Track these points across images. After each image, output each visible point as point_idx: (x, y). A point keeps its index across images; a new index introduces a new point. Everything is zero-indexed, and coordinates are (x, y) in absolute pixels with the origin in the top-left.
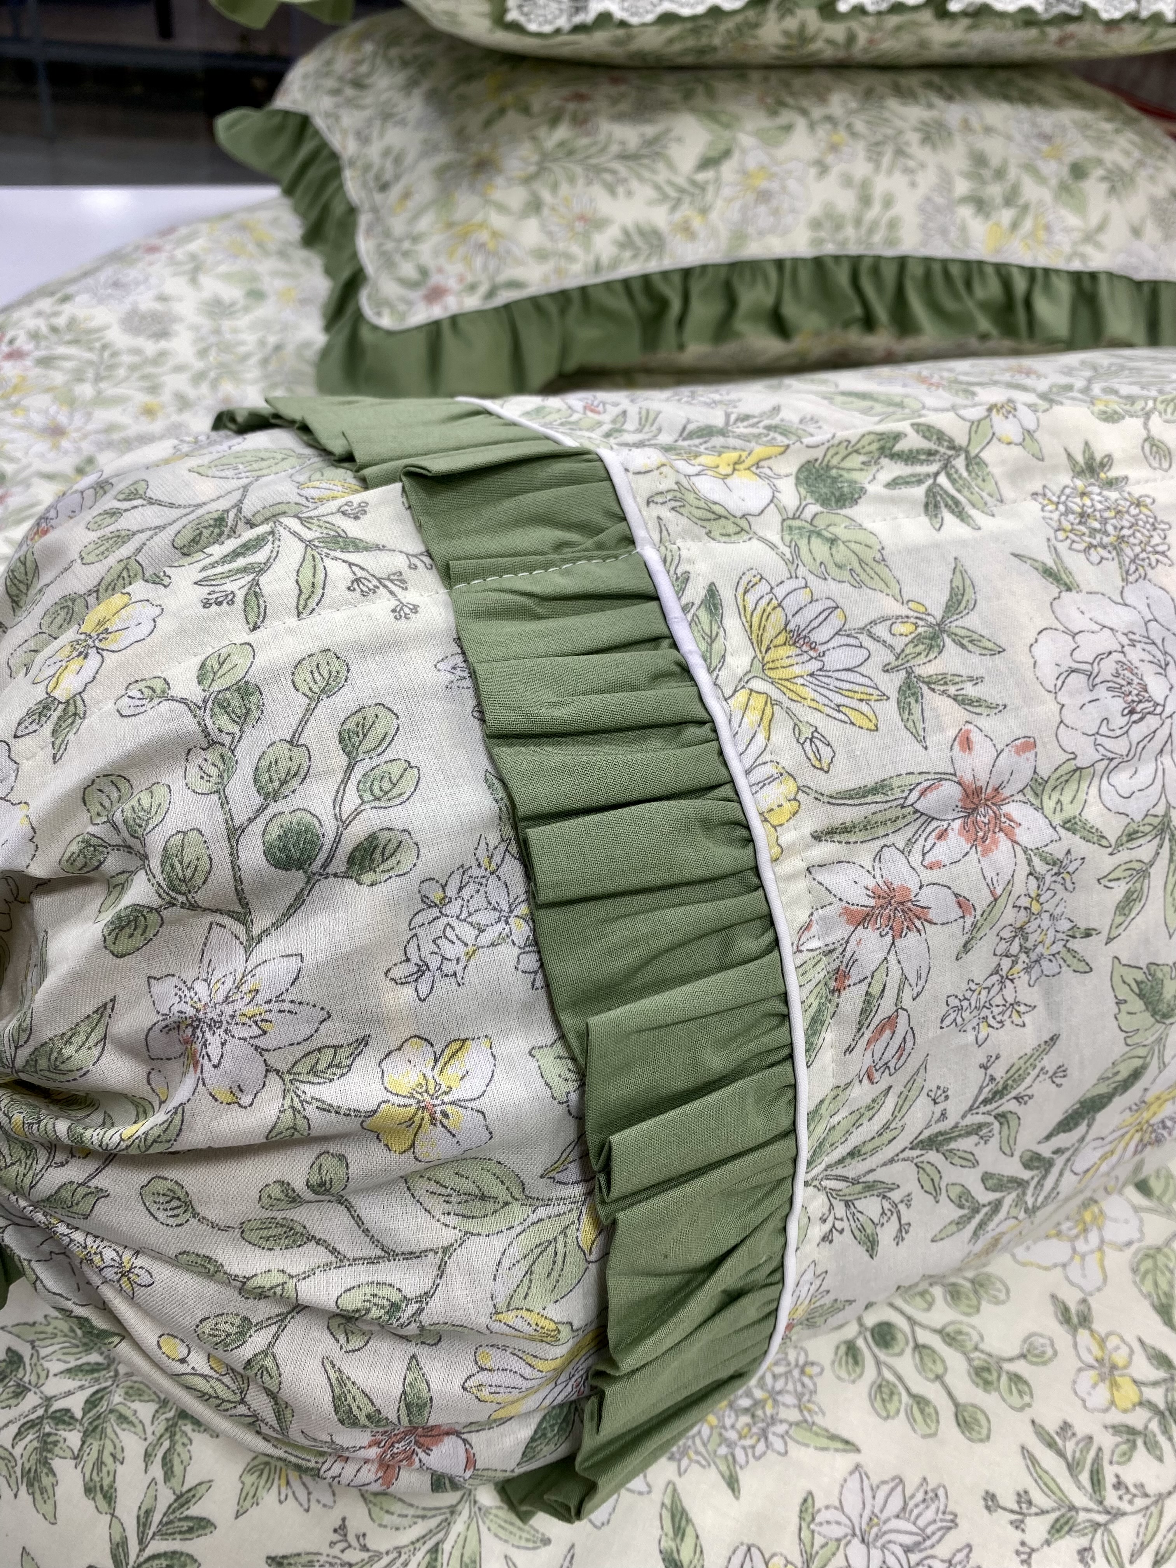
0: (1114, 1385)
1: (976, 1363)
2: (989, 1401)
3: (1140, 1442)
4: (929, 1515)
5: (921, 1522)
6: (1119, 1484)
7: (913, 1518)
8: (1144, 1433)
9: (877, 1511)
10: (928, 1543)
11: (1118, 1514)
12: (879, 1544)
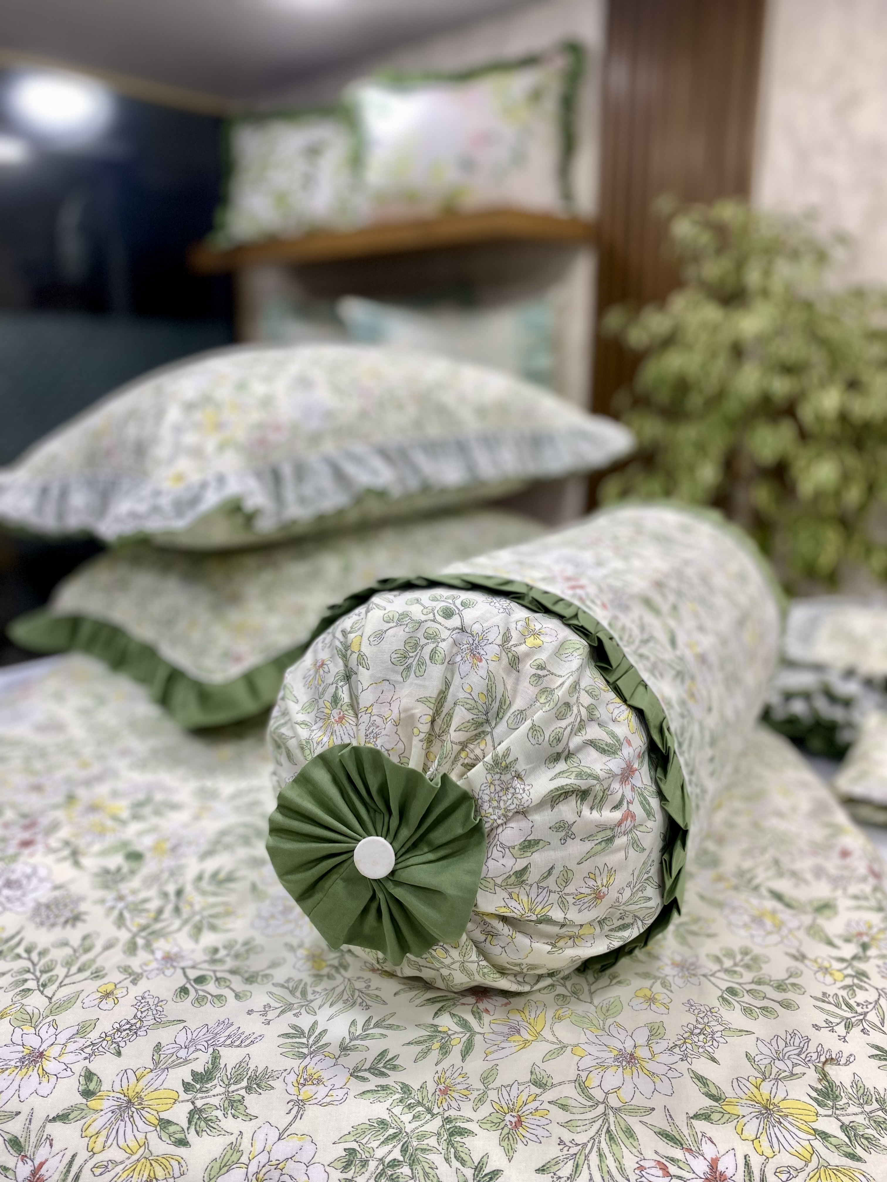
0: (831, 974)
1: (775, 985)
2: (790, 995)
3: (855, 988)
4: (797, 1041)
5: (796, 1044)
6: (858, 1005)
7: (792, 1044)
8: (854, 985)
9: (777, 1049)
10: (804, 1050)
11: (866, 1014)
12: (786, 1058)
